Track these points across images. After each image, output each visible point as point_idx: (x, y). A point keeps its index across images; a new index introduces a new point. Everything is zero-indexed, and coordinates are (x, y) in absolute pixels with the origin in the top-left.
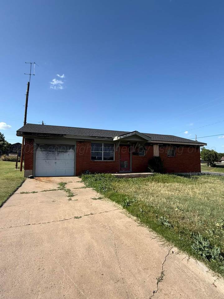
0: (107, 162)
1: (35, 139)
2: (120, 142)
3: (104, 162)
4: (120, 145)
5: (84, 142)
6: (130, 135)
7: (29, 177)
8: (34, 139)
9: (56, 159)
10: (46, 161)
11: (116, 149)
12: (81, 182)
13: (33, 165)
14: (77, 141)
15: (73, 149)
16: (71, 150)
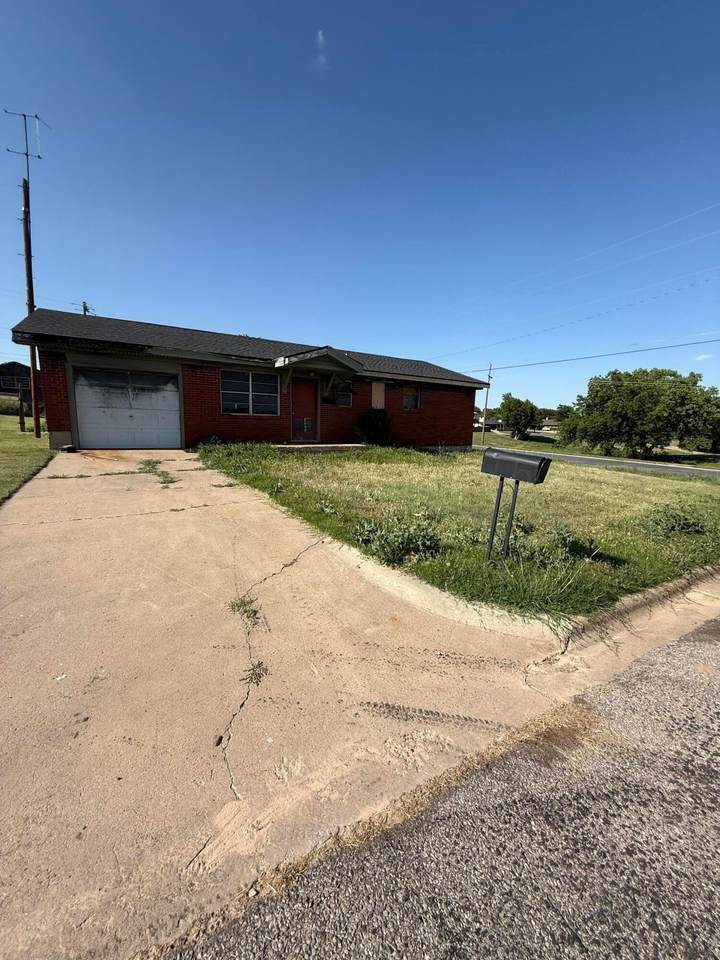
0: (260, 418)
1: (67, 355)
2: (291, 372)
3: (254, 418)
4: (294, 380)
5: (201, 367)
6: (314, 355)
7: (64, 450)
8: (64, 354)
9: (131, 408)
10: (104, 412)
11: (283, 388)
12: (198, 460)
13: (69, 420)
14: (182, 365)
15: (173, 384)
16: (170, 387)
